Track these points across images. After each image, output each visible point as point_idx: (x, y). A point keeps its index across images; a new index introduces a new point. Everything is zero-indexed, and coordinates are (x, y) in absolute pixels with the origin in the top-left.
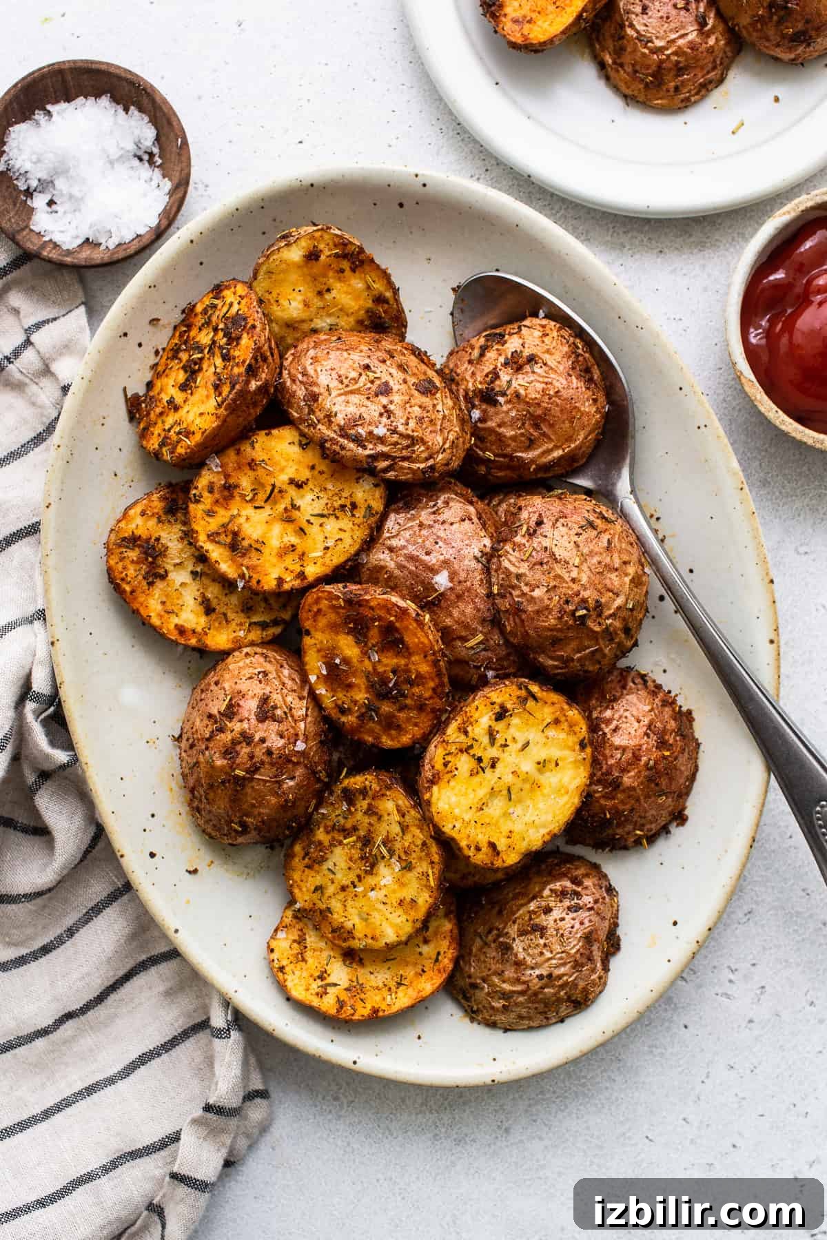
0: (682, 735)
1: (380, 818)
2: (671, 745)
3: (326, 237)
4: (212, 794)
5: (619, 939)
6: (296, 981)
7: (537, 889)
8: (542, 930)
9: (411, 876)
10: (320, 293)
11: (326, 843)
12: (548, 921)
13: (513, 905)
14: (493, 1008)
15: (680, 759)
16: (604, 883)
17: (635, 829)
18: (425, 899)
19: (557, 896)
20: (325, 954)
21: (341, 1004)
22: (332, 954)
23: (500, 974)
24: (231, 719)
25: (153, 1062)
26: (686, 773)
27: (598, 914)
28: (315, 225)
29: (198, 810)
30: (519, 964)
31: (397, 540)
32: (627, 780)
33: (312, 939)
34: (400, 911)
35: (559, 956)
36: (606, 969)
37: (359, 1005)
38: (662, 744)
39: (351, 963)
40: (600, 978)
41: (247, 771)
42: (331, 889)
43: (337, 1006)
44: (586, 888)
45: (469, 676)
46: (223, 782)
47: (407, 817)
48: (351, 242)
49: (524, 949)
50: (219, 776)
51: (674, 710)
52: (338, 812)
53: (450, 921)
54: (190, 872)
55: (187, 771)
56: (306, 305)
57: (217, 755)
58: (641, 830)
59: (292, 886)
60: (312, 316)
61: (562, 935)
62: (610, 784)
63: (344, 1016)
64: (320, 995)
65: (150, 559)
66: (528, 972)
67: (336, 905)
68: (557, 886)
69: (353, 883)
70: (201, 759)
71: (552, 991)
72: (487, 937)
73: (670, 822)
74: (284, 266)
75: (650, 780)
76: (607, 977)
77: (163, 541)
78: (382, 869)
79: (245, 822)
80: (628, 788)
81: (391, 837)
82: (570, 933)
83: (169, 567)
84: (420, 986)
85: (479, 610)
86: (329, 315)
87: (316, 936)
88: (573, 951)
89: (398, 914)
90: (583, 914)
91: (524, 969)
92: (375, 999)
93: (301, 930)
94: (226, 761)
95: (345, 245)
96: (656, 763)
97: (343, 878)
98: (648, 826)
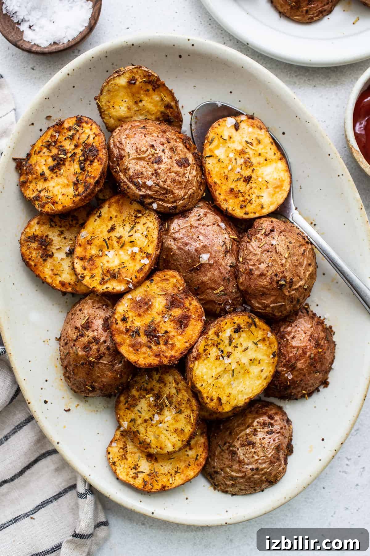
0: (328, 340)
1: (165, 385)
2: (322, 346)
3: (139, 71)
4: (76, 370)
5: (292, 447)
6: (122, 470)
7: (250, 421)
8: (253, 444)
9: (182, 417)
10: (136, 103)
11: (137, 397)
12: (256, 439)
13: (237, 430)
14: (226, 484)
15: (327, 353)
16: (285, 418)
17: (302, 390)
18: (188, 429)
19: (261, 425)
20: (138, 455)
21: (145, 483)
22: (141, 455)
23: (230, 467)
24: (87, 330)
25: (48, 506)
26: (330, 361)
27: (283, 435)
28: (133, 65)
29: (69, 378)
30: (241, 462)
31: (178, 234)
32: (299, 365)
33: (130, 447)
34: (175, 435)
35: (262, 458)
36: (286, 463)
37: (155, 484)
38: (318, 345)
39: (151, 460)
40: (283, 469)
41: (96, 358)
42: (139, 421)
43: (143, 484)
44: (276, 421)
45: (216, 308)
46: (83, 364)
47: (180, 385)
48: (153, 75)
49: (243, 454)
50: (80, 361)
51: (323, 327)
52: (143, 381)
53: (203, 437)
54: (66, 411)
55: (63, 357)
56: (129, 109)
57: (80, 349)
58: (305, 391)
59: (119, 418)
60: (133, 115)
61: (264, 447)
62: (290, 367)
63: (147, 489)
64: (134, 478)
65: (43, 247)
66: (246, 466)
67: (142, 429)
68: (261, 419)
69: (151, 418)
70: (71, 351)
71: (258, 476)
72: (223, 447)
73: (320, 385)
74: (116, 87)
75: (311, 365)
76: (286, 468)
77: (50, 237)
78: (166, 412)
79: (94, 385)
80: (300, 369)
81: (171, 395)
82: (268, 446)
83: (54, 251)
84: (188, 473)
85: (222, 273)
86: (141, 115)
87: (133, 445)
88: (270, 456)
89: (174, 436)
90: (275, 436)
91: (243, 465)
92: (163, 480)
93: (125, 442)
94: (84, 353)
95: (149, 76)
96: (315, 355)
97: (145, 415)
98: (309, 389)
